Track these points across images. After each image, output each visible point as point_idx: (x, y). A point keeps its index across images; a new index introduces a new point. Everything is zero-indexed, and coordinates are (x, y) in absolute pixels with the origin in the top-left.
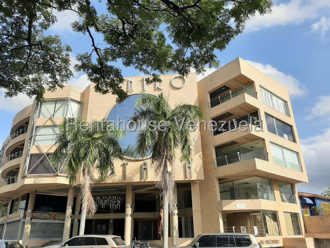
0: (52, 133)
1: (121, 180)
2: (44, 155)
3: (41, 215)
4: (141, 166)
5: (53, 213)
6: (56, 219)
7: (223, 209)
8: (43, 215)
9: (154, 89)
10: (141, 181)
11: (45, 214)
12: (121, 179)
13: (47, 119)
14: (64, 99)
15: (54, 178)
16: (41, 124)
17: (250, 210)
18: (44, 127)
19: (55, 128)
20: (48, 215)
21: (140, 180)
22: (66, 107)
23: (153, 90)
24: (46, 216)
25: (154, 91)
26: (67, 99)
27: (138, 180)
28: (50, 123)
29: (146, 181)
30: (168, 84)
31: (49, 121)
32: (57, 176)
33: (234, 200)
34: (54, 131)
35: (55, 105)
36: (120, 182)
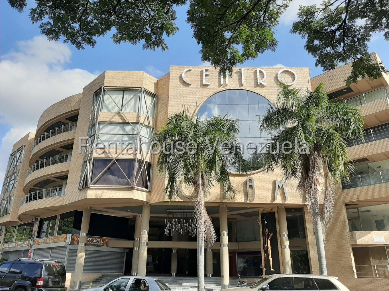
0: (121, 132)
1: (220, 199)
2: (113, 160)
3: (92, 240)
4: (246, 182)
5: (106, 238)
6: (109, 246)
7: (357, 242)
8: (94, 240)
9: (255, 85)
10: (247, 202)
11: (97, 240)
12: (219, 197)
13: (114, 114)
14: (135, 88)
15: (129, 192)
16: (107, 120)
17: (385, 244)
18: (111, 123)
19: (124, 127)
20: (100, 241)
21: (245, 201)
22: (138, 99)
23: (253, 85)
24: (97, 241)
25: (255, 87)
26: (140, 89)
27: (242, 201)
28: (118, 119)
29: (253, 202)
30: (273, 80)
31: (117, 116)
32: (133, 189)
33: (369, 231)
34: (124, 130)
35: (122, 96)
36: (218, 201)
